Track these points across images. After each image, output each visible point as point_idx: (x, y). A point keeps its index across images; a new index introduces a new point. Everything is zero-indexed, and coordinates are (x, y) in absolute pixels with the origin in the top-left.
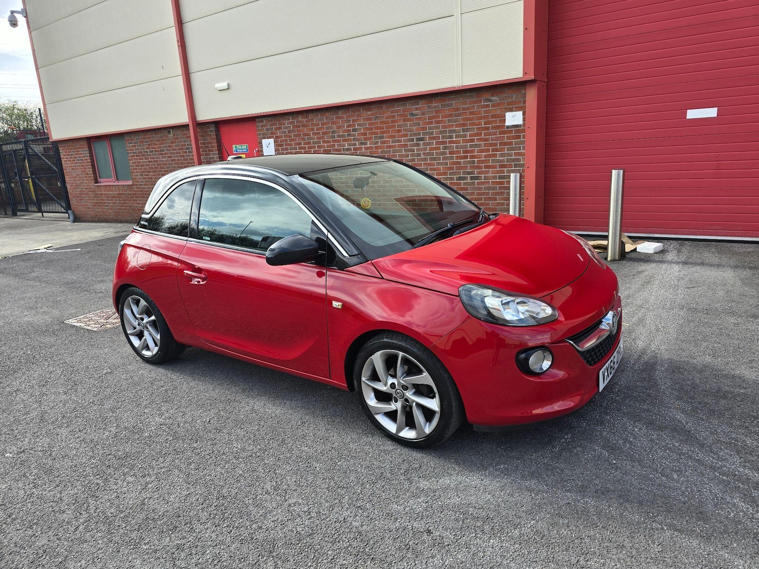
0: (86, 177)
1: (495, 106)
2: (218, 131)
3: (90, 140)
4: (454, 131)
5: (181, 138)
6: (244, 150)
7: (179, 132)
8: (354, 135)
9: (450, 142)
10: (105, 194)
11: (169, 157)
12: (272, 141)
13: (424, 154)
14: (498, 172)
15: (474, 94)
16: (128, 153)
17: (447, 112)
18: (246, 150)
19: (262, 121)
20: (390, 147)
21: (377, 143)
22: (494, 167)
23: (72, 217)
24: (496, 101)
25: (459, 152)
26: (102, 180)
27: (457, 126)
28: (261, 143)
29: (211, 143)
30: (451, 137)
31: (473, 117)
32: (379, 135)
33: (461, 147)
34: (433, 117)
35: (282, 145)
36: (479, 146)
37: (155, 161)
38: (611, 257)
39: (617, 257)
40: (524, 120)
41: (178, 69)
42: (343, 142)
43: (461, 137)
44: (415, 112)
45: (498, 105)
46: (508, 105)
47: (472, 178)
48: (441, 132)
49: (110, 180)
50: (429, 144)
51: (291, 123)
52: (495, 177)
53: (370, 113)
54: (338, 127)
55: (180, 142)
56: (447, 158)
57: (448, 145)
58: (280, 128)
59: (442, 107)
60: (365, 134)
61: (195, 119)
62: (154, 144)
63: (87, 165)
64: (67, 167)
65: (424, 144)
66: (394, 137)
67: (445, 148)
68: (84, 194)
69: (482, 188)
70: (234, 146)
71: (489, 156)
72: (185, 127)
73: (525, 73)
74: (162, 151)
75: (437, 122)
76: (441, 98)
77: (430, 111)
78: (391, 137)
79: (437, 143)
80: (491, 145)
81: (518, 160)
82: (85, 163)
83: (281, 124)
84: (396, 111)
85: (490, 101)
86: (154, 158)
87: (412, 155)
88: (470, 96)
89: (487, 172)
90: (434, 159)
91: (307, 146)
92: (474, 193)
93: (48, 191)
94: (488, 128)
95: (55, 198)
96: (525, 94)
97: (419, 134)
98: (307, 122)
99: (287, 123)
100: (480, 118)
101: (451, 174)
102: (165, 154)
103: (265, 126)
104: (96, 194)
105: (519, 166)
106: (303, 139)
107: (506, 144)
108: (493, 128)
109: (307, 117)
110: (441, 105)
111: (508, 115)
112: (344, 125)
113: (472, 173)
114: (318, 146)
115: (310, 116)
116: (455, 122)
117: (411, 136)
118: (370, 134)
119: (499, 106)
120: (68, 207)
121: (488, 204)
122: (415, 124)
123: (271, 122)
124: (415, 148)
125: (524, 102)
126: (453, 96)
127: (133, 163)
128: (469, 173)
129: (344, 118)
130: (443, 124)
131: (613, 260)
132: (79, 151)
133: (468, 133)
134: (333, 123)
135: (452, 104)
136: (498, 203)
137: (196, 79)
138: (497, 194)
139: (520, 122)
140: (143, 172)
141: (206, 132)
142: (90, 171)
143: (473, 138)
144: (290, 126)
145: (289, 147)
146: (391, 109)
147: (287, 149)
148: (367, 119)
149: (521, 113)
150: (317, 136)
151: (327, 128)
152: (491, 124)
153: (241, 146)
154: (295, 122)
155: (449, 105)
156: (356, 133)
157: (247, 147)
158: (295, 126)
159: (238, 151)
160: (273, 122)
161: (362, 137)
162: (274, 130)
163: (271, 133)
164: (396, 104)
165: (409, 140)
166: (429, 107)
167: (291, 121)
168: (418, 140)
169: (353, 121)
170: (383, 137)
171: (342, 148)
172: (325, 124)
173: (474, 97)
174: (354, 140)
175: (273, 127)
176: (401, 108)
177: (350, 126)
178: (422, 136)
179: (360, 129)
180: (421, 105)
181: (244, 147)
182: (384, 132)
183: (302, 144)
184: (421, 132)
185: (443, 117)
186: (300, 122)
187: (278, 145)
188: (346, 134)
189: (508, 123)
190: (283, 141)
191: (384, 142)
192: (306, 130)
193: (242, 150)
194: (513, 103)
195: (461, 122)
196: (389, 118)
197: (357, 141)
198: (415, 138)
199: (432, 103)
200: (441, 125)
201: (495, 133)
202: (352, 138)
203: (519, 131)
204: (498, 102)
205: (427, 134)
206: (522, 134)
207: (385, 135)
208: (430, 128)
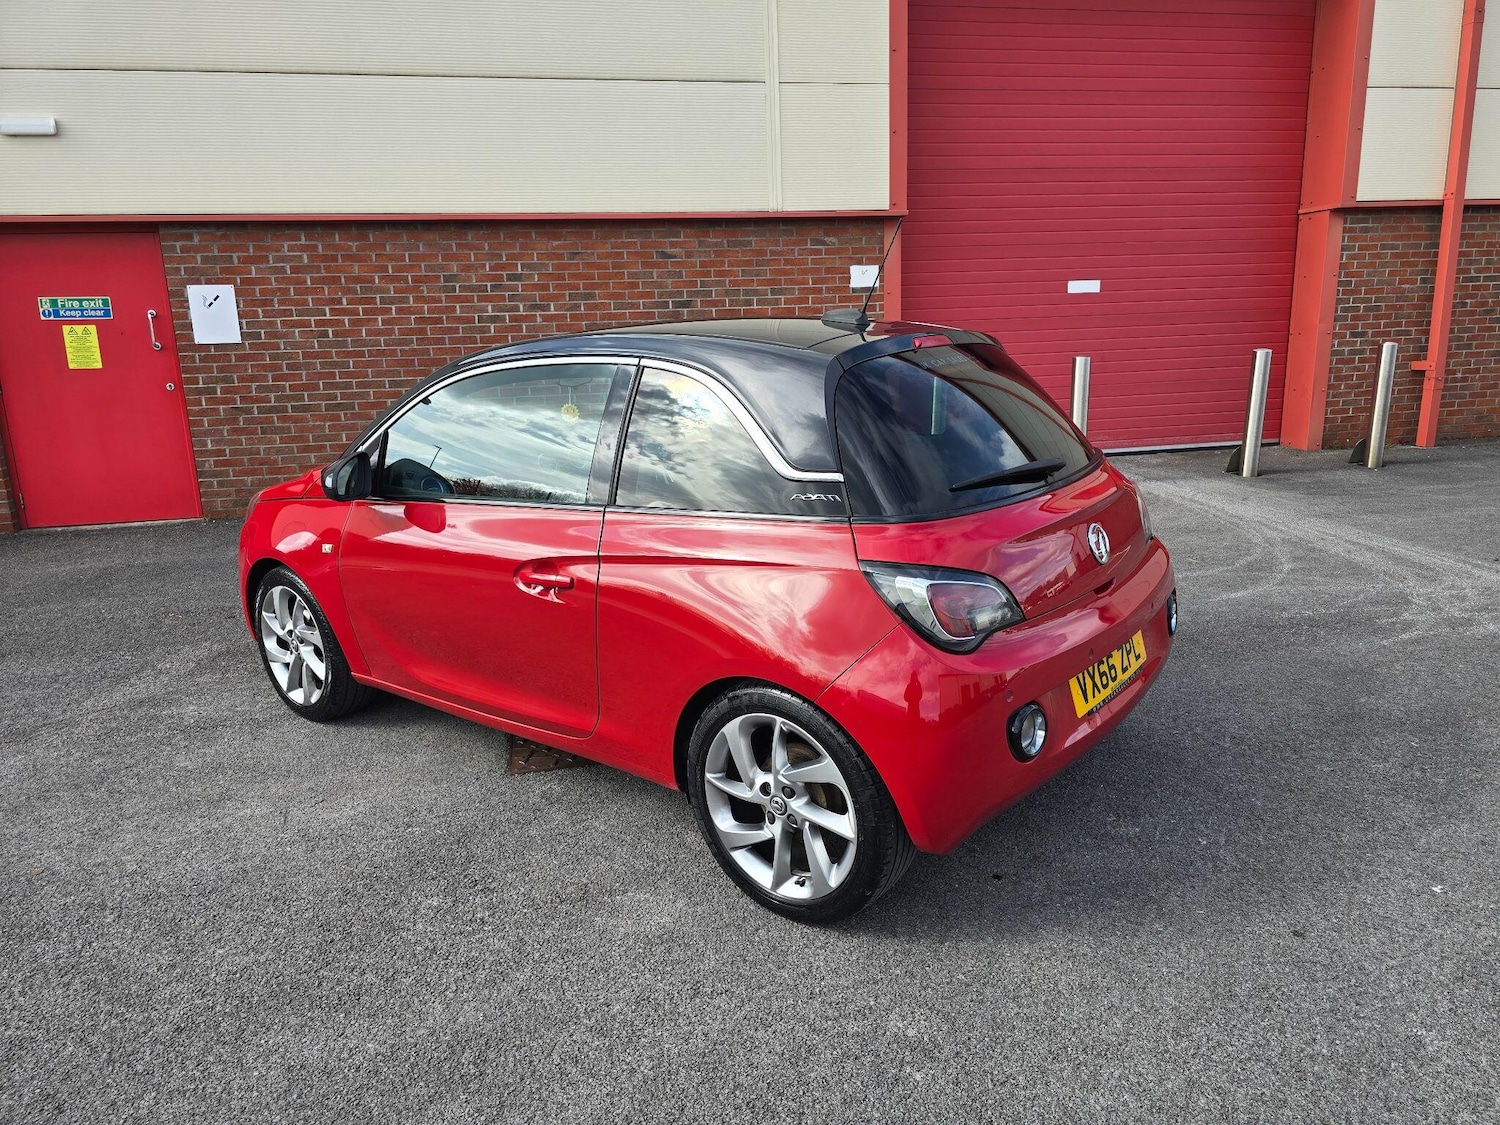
1: (832, 254)
4: (756, 292)
6: (93, 313)
8: (515, 288)
9: (747, 312)
12: (227, 291)
15: (794, 229)
17: (740, 255)
18: (99, 313)
19: (190, 237)
21: (576, 307)
24: (834, 244)
27: (761, 283)
28: (179, 293)
30: (749, 303)
31: (792, 269)
32: (582, 291)
34: (712, 264)
35: (264, 303)
40: (881, 279)
42: (479, 301)
43: (770, 304)
44: (669, 250)
45: (837, 251)
46: (854, 253)
48: (727, 293)
50: (702, 313)
51: (303, 248)
53: (556, 243)
54: (467, 268)
58: (260, 259)
59: (729, 247)
60: (545, 287)
65: (691, 314)
66: (622, 296)
73: (893, 204)
75: (719, 274)
76: (727, 229)
77: (705, 251)
78: (611, 296)
79: (719, 313)
83: (268, 249)
84: (626, 246)
85: (824, 243)
88: (784, 231)
91: (360, 307)
94: (819, 291)
96: (881, 237)
97: (681, 293)
98: (360, 249)
99: (287, 247)
100: (805, 272)
103: (197, 249)
106: (347, 291)
108: (828, 290)
109: (362, 237)
110: (728, 241)
111: (855, 270)
112: (485, 265)
114: (399, 310)
115: (372, 236)
116: (756, 275)
117: (660, 296)
118: (558, 287)
119: (839, 253)
122: (671, 274)
123: (223, 242)
125: (882, 251)
126: (751, 228)
129: (483, 249)
130: (732, 278)
133: (783, 297)
134: (448, 257)
135: (750, 243)
139: (875, 283)
143: (793, 306)
144: (301, 257)
145: (293, 308)
146: (613, 240)
147: (284, 313)
148: (550, 256)
149: (875, 269)
150: (396, 285)
151: (429, 268)
152: (825, 283)
153: (80, 301)
154: (320, 247)
155: (741, 244)
156: (520, 283)
157: (105, 303)
158: (319, 256)
159: (62, 313)
160: (233, 242)
161: (537, 293)
162: (236, 260)
163: (224, 270)
164: (624, 232)
165: (657, 305)
166: (700, 243)
167: (303, 242)
168: (677, 304)
169: (510, 257)
170: (593, 296)
171: (476, 316)
172: (422, 257)
173: (792, 235)
174: (512, 298)
175: (235, 256)
176: (637, 240)
177: (503, 267)
178: (685, 298)
179: (531, 277)
180: (684, 237)
181: (95, 304)
182: (594, 286)
183: (344, 301)
184: (685, 290)
185: (731, 264)
186: (336, 248)
187: (254, 303)
188: (489, 284)
189: (854, 284)
190: (273, 292)
191: (596, 307)
192: (356, 269)
193: (82, 311)
194: (863, 250)
195: (769, 277)
196: (607, 258)
197: (520, 301)
198: (671, 301)
199: (709, 237)
200: (727, 279)
201: (833, 300)
202: (506, 294)
203: (873, 299)
204: (837, 246)
205: (698, 294)
206: (878, 303)
207: (596, 292)
208: (703, 284)
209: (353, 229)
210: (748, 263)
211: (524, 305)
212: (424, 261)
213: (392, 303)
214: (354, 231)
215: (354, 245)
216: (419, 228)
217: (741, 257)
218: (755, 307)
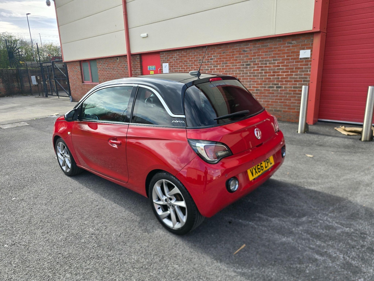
0: (78, 80)
1: (294, 47)
2: (141, 59)
3: (81, 62)
4: (268, 61)
5: (123, 62)
6: (153, 69)
7: (122, 59)
8: (211, 62)
9: (265, 67)
10: (87, 89)
11: (117, 71)
12: (167, 64)
13: (250, 73)
14: (293, 84)
15: (282, 40)
16: (98, 69)
19: (163, 54)
20: (230, 68)
21: (223, 66)
22: (291, 81)
23: (71, 100)
24: (295, 43)
25: (270, 72)
26: (86, 82)
27: (270, 58)
28: (162, 65)
29: (137, 65)
30: (266, 64)
31: (280, 53)
32: (225, 62)
33: (272, 70)
34: (256, 53)
35: (172, 67)
36: (283, 69)
37: (110, 73)
38: (364, 139)
39: (368, 139)
40: (311, 55)
41: (123, 27)
43: (272, 64)
44: (246, 50)
45: (296, 46)
46: (302, 46)
47: (277, 87)
48: (260, 61)
49: (89, 82)
50: (253, 67)
52: (291, 87)
53: (220, 50)
54: (203, 58)
55: (122, 64)
56: (263, 76)
57: (264, 68)
58: (172, 58)
60: (217, 61)
61: (130, 52)
62: (110, 65)
63: (79, 74)
64: (70, 75)
65: (250, 67)
66: (233, 63)
67: (262, 70)
68: (77, 88)
69: (282, 93)
70: (148, 66)
71: (288, 75)
72: (125, 56)
73: (314, 28)
74: (114, 68)
75: (258, 55)
76: (261, 42)
77: (255, 49)
78: (231, 63)
79: (257, 67)
80: (290, 69)
81: (306, 78)
82: (78, 73)
83: (173, 55)
84: (235, 49)
85: (291, 43)
86: (110, 72)
87: (243, 73)
88: (279, 41)
89: (287, 84)
90: (256, 76)
91: (185, 67)
92: (278, 96)
93: (61, 86)
94: (289, 59)
95: (64, 89)
96: (313, 40)
97: (248, 62)
98: (186, 54)
99: (176, 55)
100: (284, 53)
101: (265, 84)
102: (115, 70)
103: (165, 56)
104: (82, 89)
105: (307, 81)
106: (184, 64)
107: (299, 68)
108: (292, 59)
109: (186, 52)
110: (262, 46)
111: (302, 52)
112: (206, 56)
113: (278, 84)
115: (188, 51)
116: (269, 55)
117: (243, 63)
118: (220, 61)
120: (70, 94)
121: (286, 102)
122: (245, 56)
123: (167, 54)
124: (245, 69)
125: (312, 44)
126: (269, 41)
127: (100, 74)
128: (275, 84)
129: (206, 52)
130: (262, 57)
131: (365, 141)
132: (75, 67)
133: (276, 62)
134: (200, 55)
135: (268, 45)
136: (292, 102)
137: (131, 31)
138: (292, 97)
139: (309, 56)
140: (104, 78)
141: (135, 59)
142: (80, 77)
143: (279, 64)
146: (232, 48)
147: (175, 69)
148: (219, 53)
149: (310, 50)
150: (191, 62)
151: (197, 58)
152: (290, 57)
153: (152, 67)
155: (266, 46)
158: (180, 56)
159: (150, 69)
160: (169, 54)
161: (215, 63)
162: (169, 58)
163: (167, 60)
164: (235, 45)
165: (242, 65)
166: (254, 47)
167: (178, 54)
168: (247, 65)
169: (211, 54)
172: (196, 55)
173: (281, 42)
176: (238, 47)
177: (209, 57)
178: (249, 63)
179: (215, 59)
180: (250, 45)
181: (154, 67)
183: (183, 66)
184: (249, 61)
185: (262, 52)
186: (182, 54)
188: (207, 61)
189: (301, 56)
190: (173, 64)
191: (227, 66)
192: (185, 59)
194: (305, 45)
195: (273, 56)
196: (231, 53)
197: (212, 65)
198: (245, 64)
199: (256, 45)
200: (260, 57)
201: (293, 62)
202: (210, 63)
203: (308, 61)
204: (296, 44)
205: (252, 62)
206: (309, 63)
207: (228, 62)
208: (254, 59)
209: (185, 50)
213: (190, 66)
216: (196, 49)
217: (265, 50)
218: (268, 65)
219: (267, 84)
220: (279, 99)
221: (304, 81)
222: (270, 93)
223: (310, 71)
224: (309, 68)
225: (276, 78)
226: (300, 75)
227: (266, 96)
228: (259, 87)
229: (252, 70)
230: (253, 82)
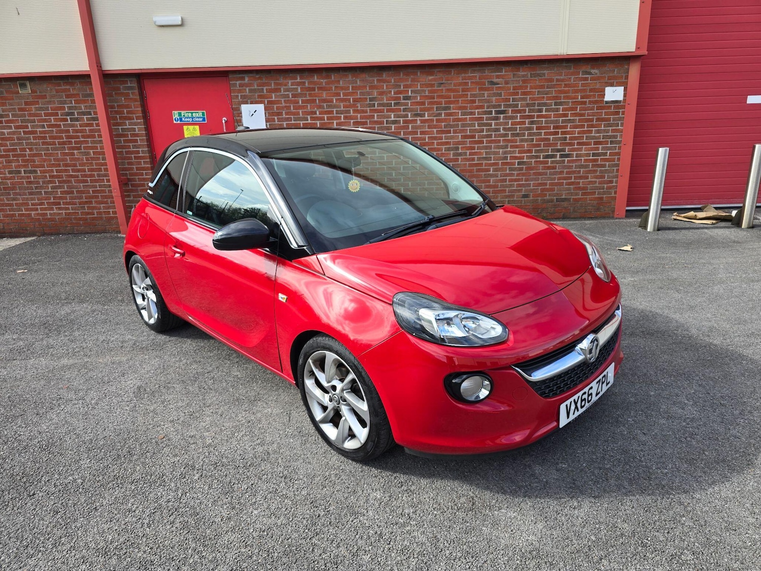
1: (595, 80)
2: (142, 88)
4: (545, 105)
5: (52, 97)
6: (197, 119)
8: (407, 104)
9: (538, 116)
12: (260, 107)
13: (504, 129)
14: (592, 149)
15: (572, 65)
17: (537, 82)
18: (200, 119)
19: (243, 79)
21: (440, 114)
22: (589, 144)
24: (596, 74)
25: (549, 128)
27: (549, 98)
28: (237, 109)
30: (540, 111)
31: (569, 90)
32: (443, 105)
33: (552, 122)
34: (521, 87)
35: (279, 114)
36: (573, 121)
40: (625, 95)
42: (387, 112)
43: (553, 111)
44: (495, 80)
45: (598, 78)
46: (608, 79)
47: (561, 156)
48: (528, 105)
50: (512, 118)
51: (298, 84)
52: (588, 155)
53: (431, 78)
54: (382, 93)
55: (51, 102)
56: (534, 134)
57: (535, 119)
58: (277, 90)
59: (531, 77)
60: (423, 103)
61: (102, 67)
65: (505, 118)
66: (465, 108)
67: (532, 123)
69: (572, 166)
71: (584, 132)
72: (83, 78)
73: (638, 48)
75: (524, 93)
76: (532, 66)
77: (516, 80)
78: (460, 108)
79: (521, 117)
80: (587, 120)
81: (615, 137)
83: (281, 84)
84: (470, 78)
85: (590, 73)
87: (488, 130)
88: (567, 66)
89: (580, 149)
90: (518, 135)
91: (325, 116)
92: (563, 172)
94: (585, 103)
96: (628, 70)
97: (500, 106)
98: (327, 83)
99: (290, 83)
100: (576, 91)
101: (537, 151)
103: (247, 85)
105: (616, 142)
106: (320, 107)
107: (603, 120)
108: (590, 102)
109: (328, 77)
110: (531, 74)
111: (608, 90)
112: (391, 91)
113: (564, 150)
114: (345, 118)
115: (333, 76)
116: (546, 94)
117: (488, 107)
118: (431, 103)
119: (599, 80)
121: (579, 183)
122: (495, 95)
123: (259, 81)
124: (493, 122)
125: (627, 77)
126: (546, 66)
128: (558, 151)
129: (391, 82)
130: (531, 96)
133: (561, 107)
134: (372, 87)
135: (544, 74)
136: (590, 182)
138: (590, 172)
139: (620, 97)
143: (567, 112)
144: (297, 89)
145: (292, 117)
146: (463, 75)
147: (287, 119)
148: (427, 85)
150: (344, 103)
151: (362, 94)
152: (588, 98)
153: (192, 113)
154: (307, 83)
155: (539, 75)
156: (409, 102)
157: (203, 114)
158: (306, 88)
159: (183, 119)
160: (264, 81)
161: (419, 107)
162: (265, 91)
163: (260, 96)
164: (471, 70)
165: (485, 113)
166: (514, 75)
167: (298, 80)
168: (498, 112)
169: (405, 86)
170: (449, 108)
171: (385, 120)
172: (359, 88)
173: (571, 69)
174: (405, 110)
175: (265, 88)
176: (477, 75)
177: (400, 92)
178: (502, 109)
179: (415, 97)
180: (505, 72)
181: (199, 115)
182: (451, 102)
183: (318, 113)
184: (503, 104)
185: (531, 88)
186: (315, 83)
187: (273, 114)
188: (393, 102)
189: (607, 98)
190: (283, 108)
191: (451, 114)
192: (325, 95)
193: (193, 118)
194: (615, 78)
195: (554, 95)
196: (459, 86)
197: (409, 112)
198: (493, 110)
199: (520, 72)
200: (528, 97)
201: (592, 109)
202: (402, 108)
203: (618, 107)
204: (598, 75)
205: (510, 106)
206: (621, 110)
207: (452, 106)
208: (514, 100)
209: (324, 72)
210: (542, 87)
211: (411, 114)
212: (359, 89)
213: (342, 114)
214: (324, 74)
215: (324, 81)
216: (358, 71)
217: (538, 83)
218: (544, 113)
219: (541, 151)
220: (565, 178)
221: (612, 142)
222: (549, 168)
223: (622, 125)
224: (620, 119)
225: (560, 139)
226: (605, 131)
227: (540, 174)
228: (524, 156)
229: (510, 123)
230: (512, 147)
